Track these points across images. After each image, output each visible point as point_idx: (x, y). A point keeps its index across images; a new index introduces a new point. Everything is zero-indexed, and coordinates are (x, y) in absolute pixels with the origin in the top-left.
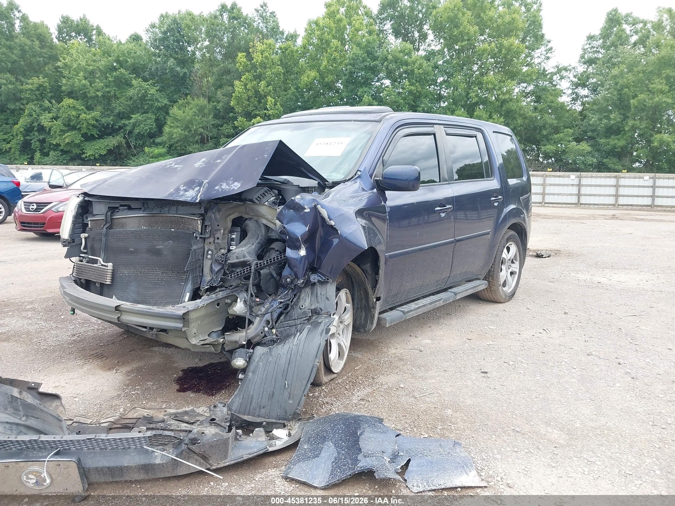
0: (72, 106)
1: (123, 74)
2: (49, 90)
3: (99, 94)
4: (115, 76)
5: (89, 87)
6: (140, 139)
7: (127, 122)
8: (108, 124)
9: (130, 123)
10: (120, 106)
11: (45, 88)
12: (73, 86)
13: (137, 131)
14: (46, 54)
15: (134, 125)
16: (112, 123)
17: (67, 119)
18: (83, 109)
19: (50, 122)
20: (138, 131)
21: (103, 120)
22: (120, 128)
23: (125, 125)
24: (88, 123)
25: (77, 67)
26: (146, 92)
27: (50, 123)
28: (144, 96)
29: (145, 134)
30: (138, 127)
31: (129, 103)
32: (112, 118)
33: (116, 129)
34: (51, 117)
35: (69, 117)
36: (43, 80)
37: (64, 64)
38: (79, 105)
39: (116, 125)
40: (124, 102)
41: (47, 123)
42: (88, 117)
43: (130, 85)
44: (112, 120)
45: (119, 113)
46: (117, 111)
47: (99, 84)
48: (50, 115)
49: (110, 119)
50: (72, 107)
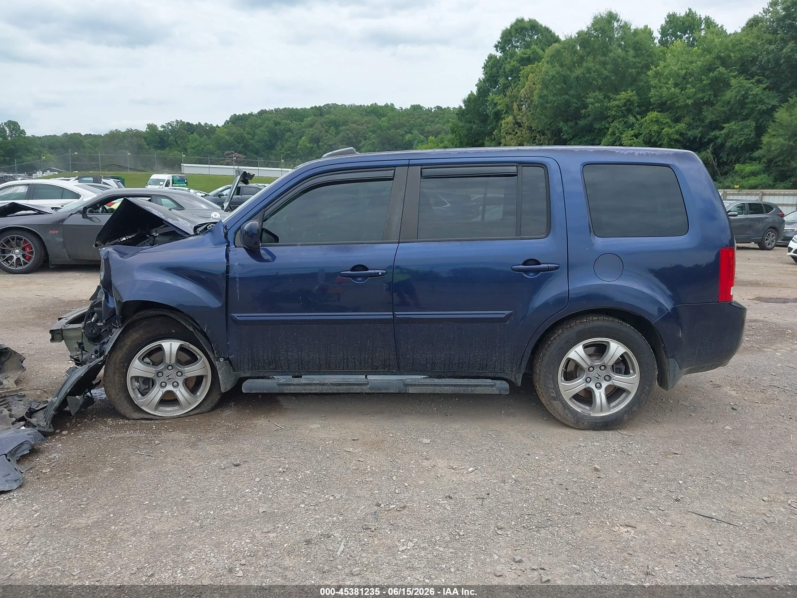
0: (655, 119)
1: (723, 74)
2: (636, 105)
3: (689, 102)
4: (712, 77)
5: (678, 95)
6: (734, 154)
7: (717, 133)
8: (695, 138)
9: (721, 134)
10: (713, 114)
11: (632, 103)
12: (661, 97)
13: (728, 144)
14: (640, 63)
15: (728, 136)
16: (699, 136)
17: (648, 136)
18: (667, 122)
19: (630, 140)
20: (730, 144)
21: (690, 133)
22: (710, 141)
23: (716, 138)
24: (669, 138)
25: (668, 74)
26: (746, 93)
27: (629, 142)
28: (745, 97)
29: (739, 147)
30: (731, 138)
31: (726, 109)
32: (700, 129)
33: (706, 142)
34: (633, 134)
35: (650, 133)
36: (631, 94)
37: (655, 72)
38: (664, 118)
39: (705, 138)
40: (719, 109)
41: (627, 141)
42: (671, 131)
43: (728, 85)
44: (701, 132)
45: (711, 123)
46: (709, 121)
47: (691, 90)
48: (632, 132)
49: (699, 130)
50: (655, 122)
